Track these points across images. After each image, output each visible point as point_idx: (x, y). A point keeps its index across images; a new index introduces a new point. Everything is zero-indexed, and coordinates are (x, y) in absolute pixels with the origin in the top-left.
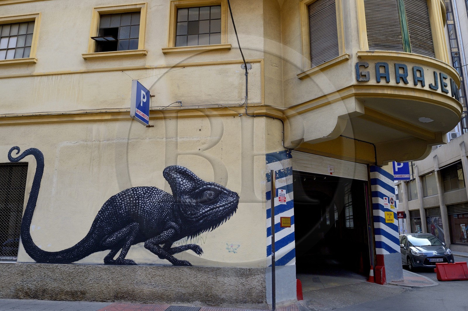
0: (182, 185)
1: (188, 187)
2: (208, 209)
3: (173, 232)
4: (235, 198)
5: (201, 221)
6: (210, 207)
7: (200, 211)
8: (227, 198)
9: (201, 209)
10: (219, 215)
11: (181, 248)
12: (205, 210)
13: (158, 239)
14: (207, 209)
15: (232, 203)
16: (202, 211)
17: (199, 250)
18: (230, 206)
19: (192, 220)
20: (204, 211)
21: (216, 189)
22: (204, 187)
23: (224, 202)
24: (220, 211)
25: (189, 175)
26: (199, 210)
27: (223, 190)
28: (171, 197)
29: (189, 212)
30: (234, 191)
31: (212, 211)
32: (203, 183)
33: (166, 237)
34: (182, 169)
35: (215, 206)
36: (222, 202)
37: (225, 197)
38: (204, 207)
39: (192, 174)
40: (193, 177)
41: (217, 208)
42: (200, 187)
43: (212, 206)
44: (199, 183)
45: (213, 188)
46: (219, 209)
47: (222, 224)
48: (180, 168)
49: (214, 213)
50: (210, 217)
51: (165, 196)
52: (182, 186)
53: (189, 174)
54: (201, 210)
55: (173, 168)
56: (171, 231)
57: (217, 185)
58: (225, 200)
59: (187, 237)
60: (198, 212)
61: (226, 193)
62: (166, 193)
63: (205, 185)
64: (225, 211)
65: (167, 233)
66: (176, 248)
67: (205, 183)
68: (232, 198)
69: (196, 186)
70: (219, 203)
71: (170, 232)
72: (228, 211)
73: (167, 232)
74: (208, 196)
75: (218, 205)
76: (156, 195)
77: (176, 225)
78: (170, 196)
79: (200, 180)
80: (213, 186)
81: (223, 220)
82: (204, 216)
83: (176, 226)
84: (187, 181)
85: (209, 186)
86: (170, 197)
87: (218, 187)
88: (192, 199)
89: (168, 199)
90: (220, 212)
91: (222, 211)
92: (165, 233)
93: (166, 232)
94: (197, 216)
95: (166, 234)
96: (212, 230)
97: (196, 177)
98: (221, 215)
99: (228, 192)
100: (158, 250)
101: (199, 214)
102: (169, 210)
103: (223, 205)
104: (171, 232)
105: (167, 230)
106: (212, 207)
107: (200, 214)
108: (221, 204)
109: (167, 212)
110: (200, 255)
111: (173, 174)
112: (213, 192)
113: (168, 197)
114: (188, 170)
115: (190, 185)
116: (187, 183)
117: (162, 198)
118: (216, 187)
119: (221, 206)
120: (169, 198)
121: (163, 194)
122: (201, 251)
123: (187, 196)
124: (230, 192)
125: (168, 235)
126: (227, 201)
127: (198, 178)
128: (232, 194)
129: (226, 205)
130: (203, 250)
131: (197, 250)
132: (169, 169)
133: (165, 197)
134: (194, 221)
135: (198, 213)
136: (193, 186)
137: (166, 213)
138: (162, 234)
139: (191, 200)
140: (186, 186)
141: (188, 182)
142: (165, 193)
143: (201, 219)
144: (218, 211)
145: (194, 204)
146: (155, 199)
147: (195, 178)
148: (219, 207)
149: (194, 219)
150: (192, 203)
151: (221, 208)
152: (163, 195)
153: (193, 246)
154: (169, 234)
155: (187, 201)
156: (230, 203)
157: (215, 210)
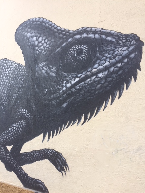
0: (37, 46)
1: (44, 47)
2: (77, 79)
3: (24, 125)
4: (131, 48)
5: (65, 105)
6: (79, 75)
7: (63, 86)
8: (113, 50)
9: (65, 82)
10: (97, 90)
11: (34, 154)
12: (71, 83)
13: (6, 137)
14: (74, 80)
15: (126, 60)
16: (66, 86)
17: (60, 163)
18: (120, 68)
20: (69, 85)
21: (90, 38)
22: (70, 40)
23: (108, 60)
24: (99, 82)
25: (47, 28)
26: (60, 84)
27: (104, 36)
28: (23, 69)
29: (47, 90)
31: (83, 83)
32: (67, 34)
33: (15, 134)
34: (37, 22)
35: (88, 73)
36: (103, 62)
37: (108, 50)
38: (70, 76)
39: (51, 25)
40: (53, 28)
41: (93, 74)
42: (63, 43)
43: (84, 73)
44: (61, 35)
45: (85, 38)
46: (97, 77)
47: (105, 108)
48: (35, 21)
49: (87, 86)
50: (80, 95)
51: (16, 69)
52: (37, 48)
53: (47, 25)
54: (64, 84)
55: (26, 24)
56: (22, 124)
57: (91, 29)
58: (109, 56)
60: (60, 87)
62: (18, 64)
63: (70, 37)
64: (110, 79)
65: (16, 128)
66: (26, 154)
67: (70, 33)
68: (125, 48)
69: (57, 43)
70: (96, 66)
71: (20, 125)
72: (117, 79)
73: (16, 125)
74: (75, 55)
75: (94, 70)
76: (7, 70)
77: (28, 113)
78: (22, 67)
79: (62, 31)
80: (85, 35)
81: (107, 100)
82: (69, 93)
83: (28, 115)
84: (44, 38)
85: (78, 37)
86: (22, 69)
88: (51, 66)
89: (20, 72)
91: (103, 82)
92: (14, 127)
93: (15, 125)
94: (58, 96)
97: (55, 28)
98: (101, 91)
99: (114, 38)
100: (5, 155)
101: (61, 91)
103: (106, 66)
104: (22, 126)
105: (15, 122)
107: (63, 91)
108: (101, 67)
111: (26, 33)
112: (85, 46)
113: (20, 69)
114: (45, 20)
115: (48, 42)
116: (43, 42)
117: (13, 72)
119: (100, 71)
120: (21, 70)
121: (14, 66)
123: (43, 63)
125: (17, 130)
126: (114, 58)
127: (59, 28)
129: (111, 67)
130: (68, 162)
131: (59, 162)
132: (21, 28)
133: (16, 70)
135: (60, 89)
136: (52, 44)
138: (11, 129)
139: (50, 68)
140: (42, 47)
141: (45, 40)
142: (16, 64)
143: (65, 101)
144: (94, 81)
145: (54, 75)
146: (6, 75)
147: (55, 30)
148: (96, 74)
149: (54, 102)
150: (51, 74)
151: (100, 75)
152: (14, 67)
153: (51, 153)
154: (19, 129)
155: (44, 71)
157: (89, 80)
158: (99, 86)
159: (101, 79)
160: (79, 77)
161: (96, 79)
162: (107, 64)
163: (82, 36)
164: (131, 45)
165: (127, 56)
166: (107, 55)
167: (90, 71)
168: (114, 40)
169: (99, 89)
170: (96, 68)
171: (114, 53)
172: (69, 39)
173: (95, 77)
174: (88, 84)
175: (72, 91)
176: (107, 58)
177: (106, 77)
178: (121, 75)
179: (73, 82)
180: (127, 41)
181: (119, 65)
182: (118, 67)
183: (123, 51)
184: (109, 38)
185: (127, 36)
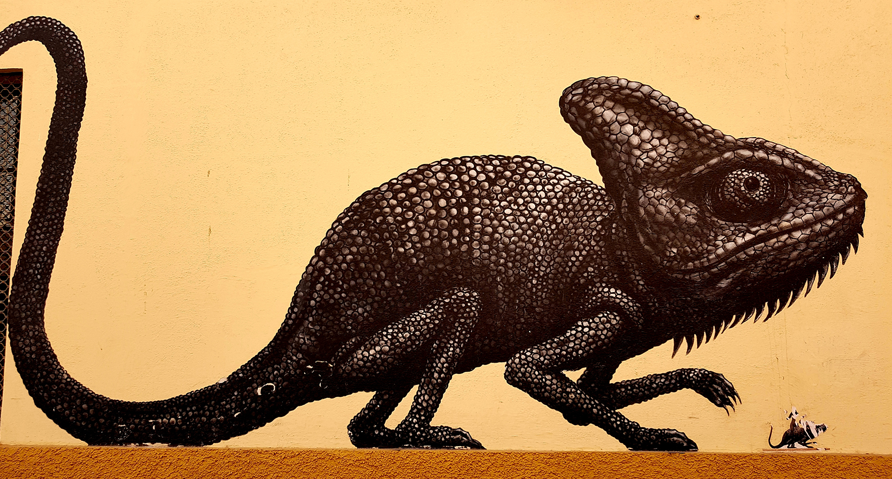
0: (639, 147)
1: (660, 155)
2: (749, 237)
3: (614, 322)
4: (849, 198)
5: (724, 284)
6: (754, 229)
7: (716, 246)
8: (819, 195)
9: (721, 238)
10: (792, 261)
11: (651, 383)
12: (734, 241)
13: (558, 351)
14: (743, 237)
15: (841, 216)
16: (723, 247)
17: (721, 392)
18: (832, 228)
19: (687, 277)
20: (730, 246)
21: (773, 162)
22: (727, 155)
23: (810, 210)
24: (795, 246)
25: (664, 112)
26: (710, 241)
27: (800, 166)
28: (599, 194)
29: (675, 250)
30: (845, 171)
31: (763, 244)
32: (719, 143)
33: (589, 344)
34: (633, 90)
35: (773, 228)
36: (801, 212)
37: (810, 192)
38: (732, 229)
39: (675, 109)
40: (681, 118)
41: (782, 232)
42: (713, 158)
43: (763, 227)
44: (704, 140)
45: (762, 159)
46: (790, 237)
47: (807, 293)
48: (627, 87)
49: (771, 251)
50: (757, 266)
51: (572, 189)
52: (638, 153)
53: (664, 107)
54: (720, 243)
55: (596, 86)
56: (609, 322)
57: (774, 147)
58: (811, 203)
59: (671, 343)
60: (710, 248)
61: (814, 178)
62: (579, 178)
63: (728, 150)
64: (815, 244)
65: (591, 328)
66: (631, 384)
67: (727, 141)
68: (838, 196)
69: (694, 153)
70: (788, 216)
71: (603, 323)
72: (826, 246)
73: (590, 323)
74: (743, 188)
75: (785, 224)
76: (539, 188)
77: (623, 297)
78: (593, 188)
79: (706, 131)
80: (761, 154)
81: (811, 278)
82: (732, 262)
83: (625, 300)
84: (656, 134)
85: (747, 153)
86: (595, 195)
87: (783, 154)
88: (683, 201)
89: (588, 199)
90: (795, 249)
91: (803, 246)
92: (583, 327)
93: (586, 324)
94: (706, 264)
95: (586, 330)
96: (769, 316)
97: (689, 121)
98: (799, 262)
99: (820, 174)
100: (561, 393)
101: (712, 256)
102: (593, 243)
103: (807, 221)
104: (608, 325)
105: (590, 314)
106: (762, 229)
107: (718, 256)
108: (798, 220)
109: (587, 248)
110: (728, 407)
111: (599, 110)
112: (763, 176)
113: (587, 193)
114: (655, 94)
115: (670, 147)
116: (656, 142)
117: (563, 197)
118: (773, 158)
119: (796, 228)
120: (590, 196)
121: (566, 182)
122: (733, 393)
123: (659, 189)
124: (828, 174)
125: (596, 335)
126: (821, 208)
127: (697, 123)
128: (836, 183)
129: (816, 223)
130: (737, 389)
131: (717, 391)
132: (580, 91)
133: (574, 195)
134: (694, 282)
135: (709, 252)
136: (680, 152)
137: (584, 253)
138: (574, 332)
139: (679, 204)
140: (653, 154)
141: (659, 139)
142: (573, 179)
143: (723, 274)
144: (785, 244)
145: (692, 220)
146: (537, 200)
147: (688, 124)
148: (789, 231)
149: (696, 276)
150: (683, 216)
151: (797, 235)
152: (567, 186)
153: (697, 375)
154: (599, 333)
155: (663, 209)
156: (832, 216)
157: (775, 240)
158: (795, 253)
159: (799, 242)
160: (754, 233)
161: (789, 241)
162: (808, 216)
163: (756, 154)
164: (847, 193)
165: (843, 210)
166: (807, 200)
167: (775, 225)
168: (819, 178)
169: (796, 260)
170: (788, 221)
171: (820, 200)
172: (725, 152)
173: (786, 236)
174: (774, 249)
175: (738, 258)
176: (807, 206)
177: (807, 240)
178: (833, 239)
179: (740, 241)
180: (841, 184)
181: (830, 222)
182: (828, 226)
183: (835, 200)
184: (810, 173)
185: (841, 176)
